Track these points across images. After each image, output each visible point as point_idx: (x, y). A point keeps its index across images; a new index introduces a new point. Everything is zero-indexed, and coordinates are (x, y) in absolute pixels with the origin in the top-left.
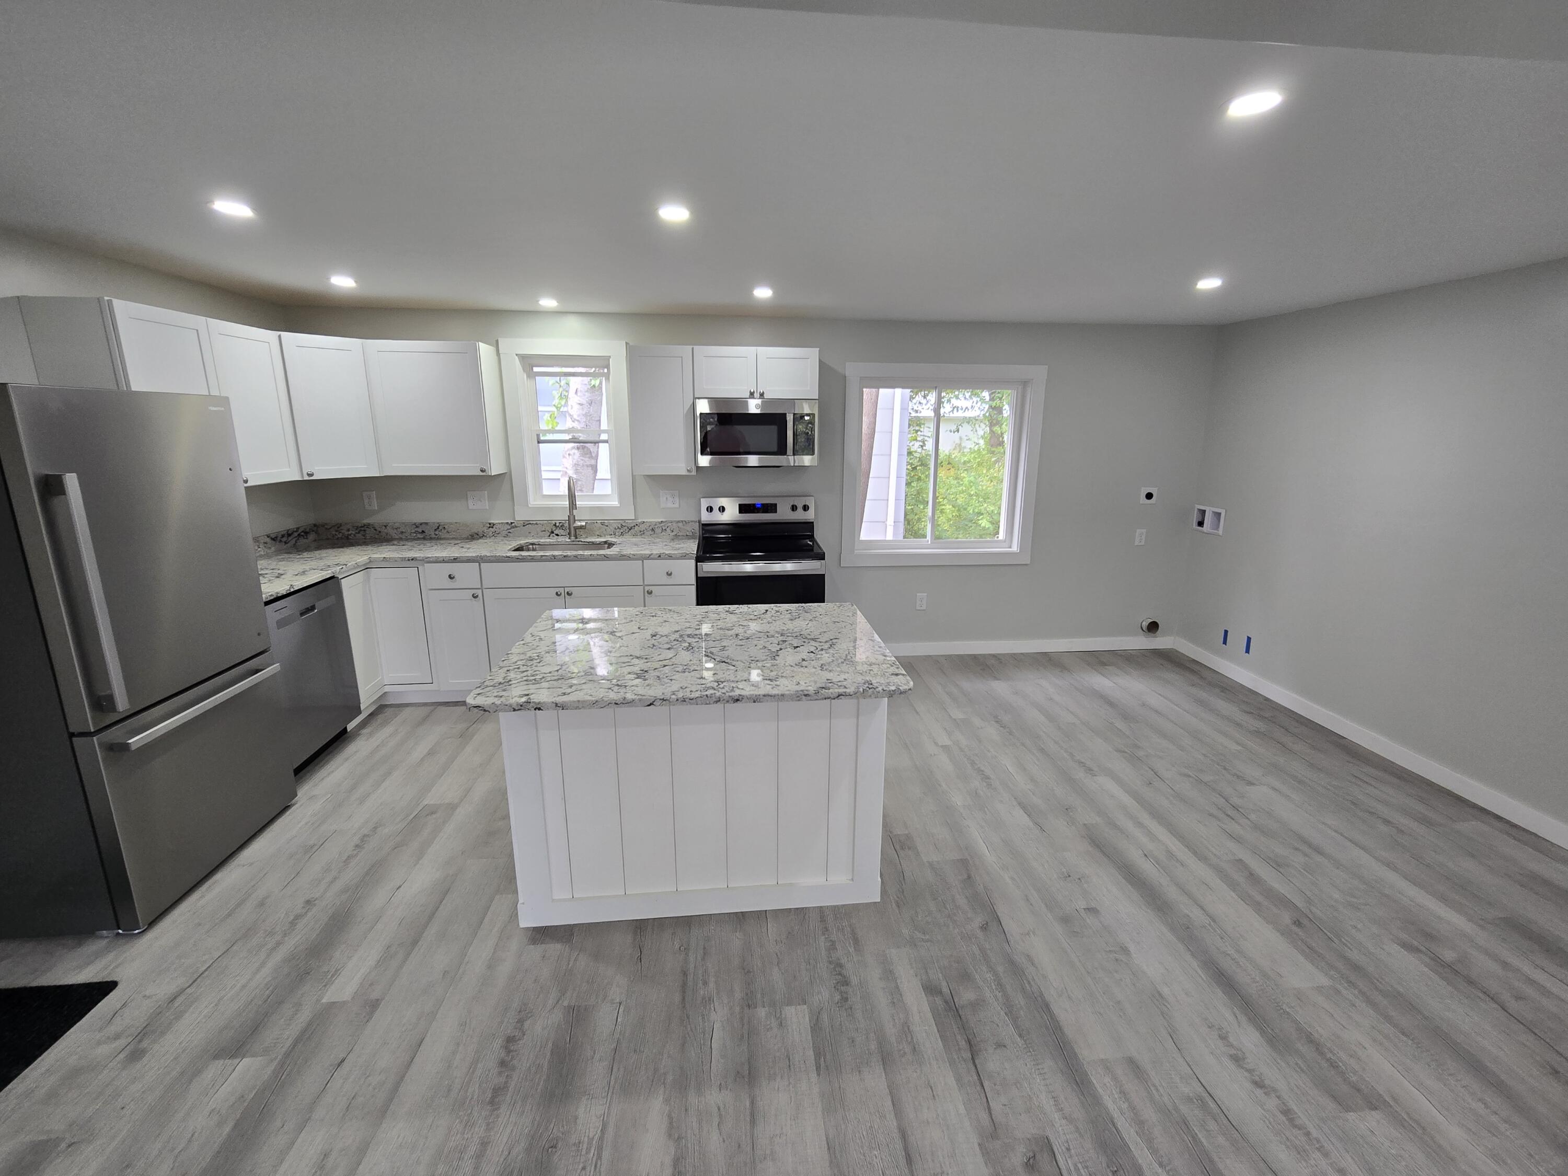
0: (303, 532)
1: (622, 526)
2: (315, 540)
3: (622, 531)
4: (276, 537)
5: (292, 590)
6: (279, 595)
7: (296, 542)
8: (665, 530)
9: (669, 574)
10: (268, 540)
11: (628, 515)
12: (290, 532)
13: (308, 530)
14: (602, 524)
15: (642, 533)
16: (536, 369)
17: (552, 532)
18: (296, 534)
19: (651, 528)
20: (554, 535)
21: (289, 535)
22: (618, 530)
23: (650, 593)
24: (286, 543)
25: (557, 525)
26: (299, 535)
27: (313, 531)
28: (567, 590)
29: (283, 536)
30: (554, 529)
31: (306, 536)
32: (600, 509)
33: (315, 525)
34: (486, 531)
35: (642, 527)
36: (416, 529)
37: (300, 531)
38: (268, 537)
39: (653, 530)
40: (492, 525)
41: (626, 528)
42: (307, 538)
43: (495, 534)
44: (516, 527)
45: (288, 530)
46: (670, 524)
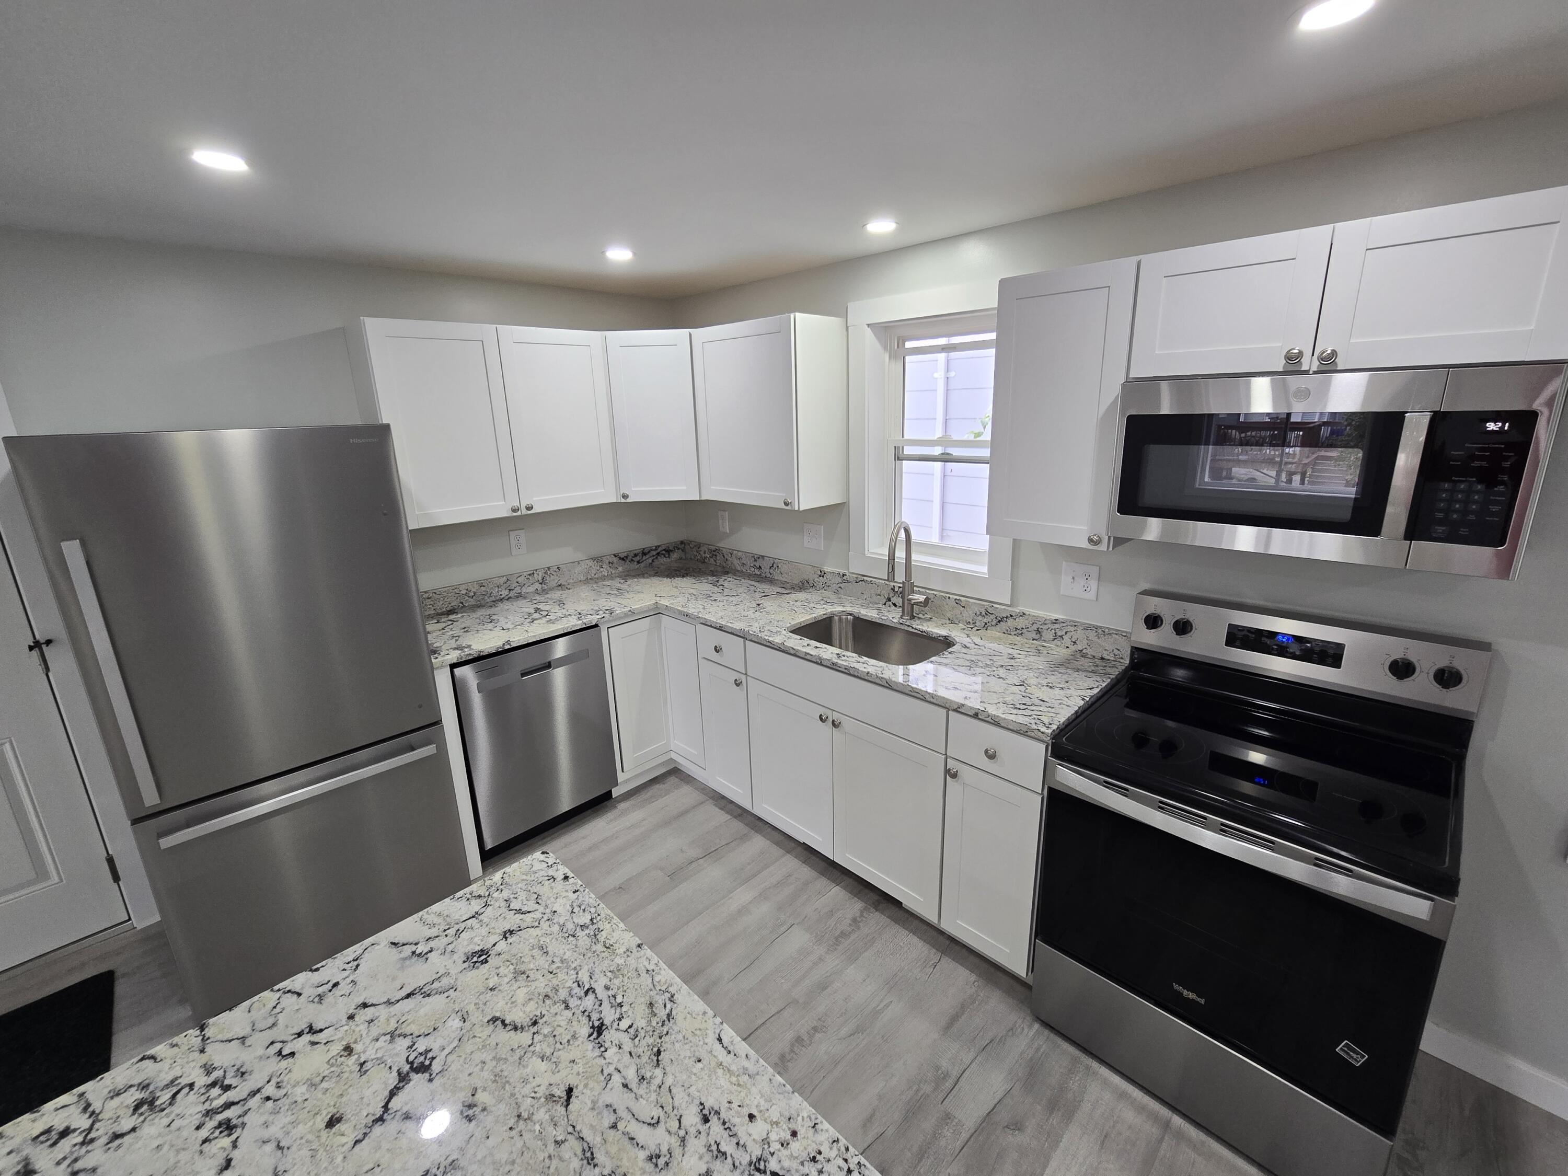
0: (664, 550)
1: (987, 613)
2: (681, 559)
3: (985, 620)
4: (627, 557)
5: (507, 647)
6: (482, 654)
7: (653, 561)
8: (1061, 636)
9: (991, 756)
10: (615, 560)
11: (1001, 596)
12: (646, 551)
13: (671, 548)
14: (957, 602)
15: (1019, 632)
16: (909, 345)
17: (889, 600)
18: (654, 553)
19: (1035, 627)
20: (890, 603)
21: (644, 554)
22: (980, 618)
23: (954, 776)
24: (638, 562)
25: (896, 589)
26: (658, 554)
27: (679, 549)
28: (836, 716)
29: (636, 555)
30: (892, 595)
31: (669, 554)
32: (958, 577)
33: (682, 542)
34: (816, 579)
35: (1021, 622)
36: (755, 563)
37: (659, 549)
38: (615, 556)
39: (1038, 631)
40: (822, 574)
41: (992, 617)
42: (669, 557)
43: (825, 586)
44: (848, 582)
45: (644, 549)
46: (1072, 629)
